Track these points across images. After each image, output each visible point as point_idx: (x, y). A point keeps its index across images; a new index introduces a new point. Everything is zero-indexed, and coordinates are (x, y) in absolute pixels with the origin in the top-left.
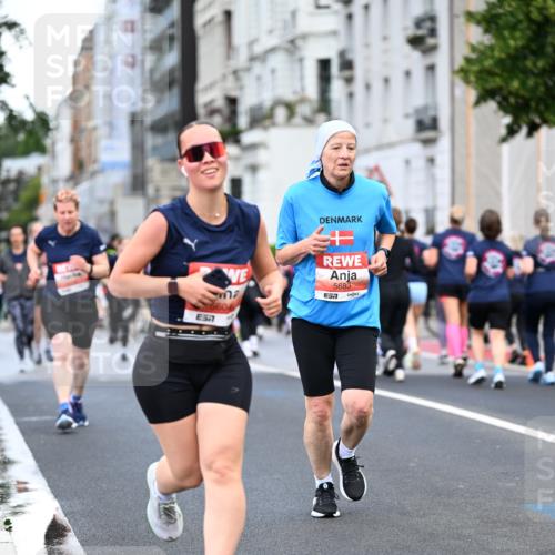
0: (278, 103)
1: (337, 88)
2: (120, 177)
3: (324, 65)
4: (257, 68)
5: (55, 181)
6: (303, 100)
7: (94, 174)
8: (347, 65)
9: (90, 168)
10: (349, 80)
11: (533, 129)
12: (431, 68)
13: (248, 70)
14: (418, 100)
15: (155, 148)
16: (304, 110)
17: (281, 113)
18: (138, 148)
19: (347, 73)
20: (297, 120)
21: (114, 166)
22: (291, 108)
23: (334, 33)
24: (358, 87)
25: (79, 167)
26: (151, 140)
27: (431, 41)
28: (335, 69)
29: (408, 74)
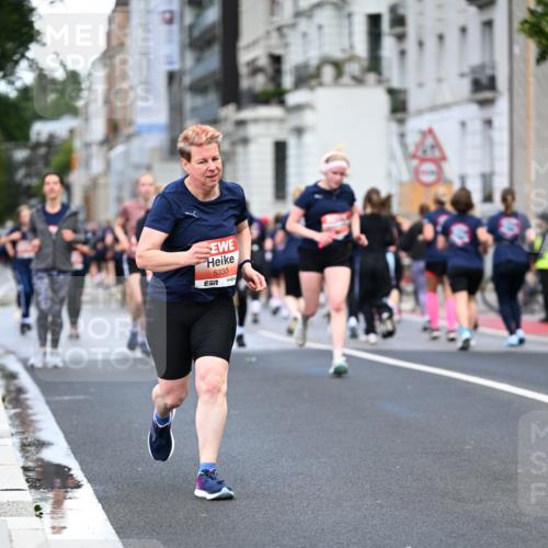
0: (325, 61)
1: (388, 46)
2: (157, 140)
3: (374, 20)
4: (303, 24)
5: (88, 145)
6: (352, 59)
7: (129, 137)
8: (399, 21)
9: (126, 131)
10: (401, 37)
12: (488, 24)
13: (293, 26)
14: (475, 57)
15: (194, 110)
16: (353, 68)
17: (328, 72)
18: (176, 111)
19: (398, 30)
20: (346, 79)
21: (150, 128)
22: (338, 66)
24: (411, 44)
25: (114, 129)
26: (189, 102)
28: (385, 25)
29: (463, 30)
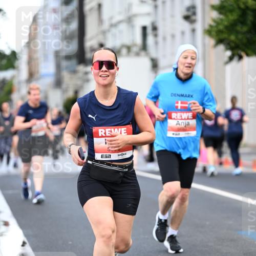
0: (123, 46)
1: (150, 39)
2: (50, 80)
3: (144, 29)
4: (114, 30)
6: (135, 45)
8: (155, 28)
9: (36, 76)
10: (156, 36)
11: (240, 58)
12: (193, 31)
13: (109, 31)
16: (135, 49)
17: (124, 51)
18: (58, 67)
19: (155, 32)
20: (132, 54)
22: (129, 48)
23: (149, 14)
24: (160, 39)
25: (31, 76)
27: (193, 18)
28: (149, 31)
29: (183, 33)
